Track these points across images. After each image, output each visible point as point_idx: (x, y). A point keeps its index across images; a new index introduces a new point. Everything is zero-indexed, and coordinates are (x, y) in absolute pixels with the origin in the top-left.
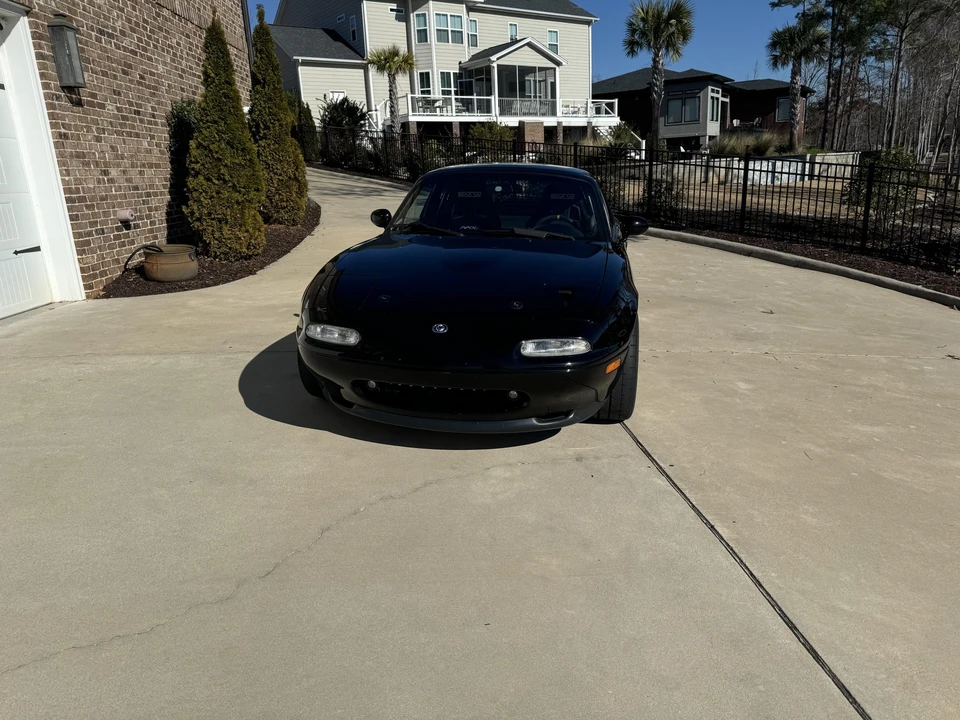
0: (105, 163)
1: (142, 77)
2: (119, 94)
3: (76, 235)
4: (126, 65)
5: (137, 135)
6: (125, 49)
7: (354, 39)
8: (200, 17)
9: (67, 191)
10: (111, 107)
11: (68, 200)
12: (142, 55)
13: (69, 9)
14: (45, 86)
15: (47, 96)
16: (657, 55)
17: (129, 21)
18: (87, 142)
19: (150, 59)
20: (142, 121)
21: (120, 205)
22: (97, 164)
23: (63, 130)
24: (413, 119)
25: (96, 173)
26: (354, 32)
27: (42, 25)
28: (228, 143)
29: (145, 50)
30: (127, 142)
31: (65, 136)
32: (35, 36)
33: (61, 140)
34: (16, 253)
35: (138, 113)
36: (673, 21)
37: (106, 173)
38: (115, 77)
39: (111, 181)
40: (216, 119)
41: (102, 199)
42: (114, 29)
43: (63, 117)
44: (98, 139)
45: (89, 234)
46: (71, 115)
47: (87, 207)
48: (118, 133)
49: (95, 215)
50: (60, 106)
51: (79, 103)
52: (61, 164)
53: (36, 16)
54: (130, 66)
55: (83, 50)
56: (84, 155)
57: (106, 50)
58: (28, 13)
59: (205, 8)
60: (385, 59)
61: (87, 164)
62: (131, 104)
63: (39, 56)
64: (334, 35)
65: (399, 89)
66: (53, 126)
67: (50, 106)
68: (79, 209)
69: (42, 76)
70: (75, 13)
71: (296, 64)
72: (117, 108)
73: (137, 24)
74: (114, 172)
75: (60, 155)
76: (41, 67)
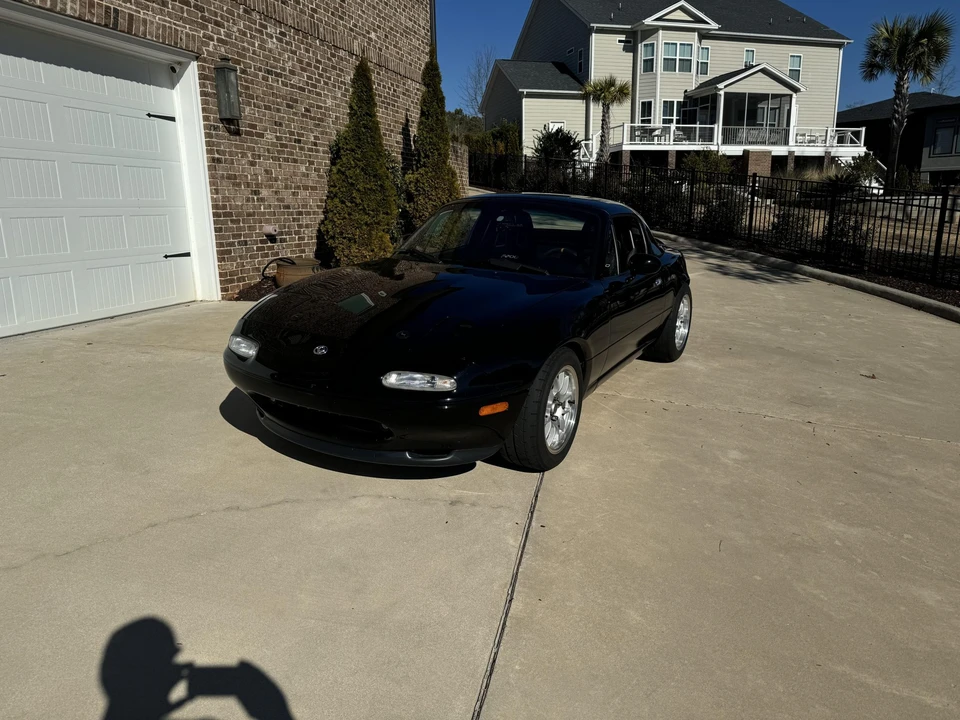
0: (257, 185)
1: (307, 110)
2: (281, 125)
3: (219, 245)
4: (292, 100)
5: (295, 161)
6: (292, 86)
7: (580, 70)
8: (380, 56)
9: (215, 207)
10: (270, 136)
11: (215, 215)
12: (310, 91)
13: (238, 54)
14: (206, 119)
15: (206, 127)
16: (901, 78)
17: (300, 62)
18: (241, 165)
19: (319, 94)
20: (302, 149)
21: (268, 222)
22: (248, 185)
23: (217, 156)
24: (627, 147)
25: (245, 192)
26: (581, 64)
27: (209, 68)
28: (362, 169)
29: (315, 86)
30: (283, 167)
31: (219, 161)
32: (202, 77)
33: (214, 163)
34: (166, 257)
35: (299, 141)
36: (925, 41)
37: (256, 193)
38: (278, 110)
39: (262, 200)
40: (354, 147)
41: (249, 215)
42: (284, 69)
43: (219, 144)
44: (253, 164)
45: (232, 244)
46: (226, 142)
47: (232, 221)
48: (274, 159)
49: (239, 229)
50: (217, 135)
51: (237, 133)
52: (212, 184)
53: (204, 60)
54: (296, 101)
55: (247, 88)
56: (235, 177)
57: (272, 87)
58: (197, 58)
59: (387, 48)
60: (601, 90)
61: (239, 185)
62: (292, 133)
63: (203, 94)
64: (562, 68)
65: (612, 118)
66: (209, 152)
67: (208, 135)
68: (223, 223)
69: (204, 110)
70: (244, 57)
71: (521, 96)
72: (277, 138)
73: (309, 65)
74: (264, 193)
75: (212, 176)
76: (204, 102)
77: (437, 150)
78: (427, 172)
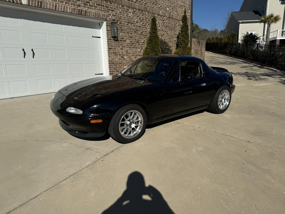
0: (123, 55)
1: (141, 33)
2: (132, 38)
3: (110, 72)
4: (136, 30)
5: (136, 48)
6: (137, 26)
7: (263, 13)
8: (170, 15)
9: (109, 61)
10: (128, 41)
11: (109, 63)
12: (143, 27)
13: (119, 18)
14: (108, 37)
15: (107, 39)
17: (140, 19)
18: (118, 50)
19: (146, 28)
20: (139, 44)
21: (126, 65)
22: (120, 55)
23: (110, 47)
25: (119, 57)
26: (263, 10)
27: (109, 23)
28: (151, 49)
29: (145, 26)
30: (132, 50)
31: (111, 48)
32: (107, 26)
33: (109, 49)
34: (96, 74)
35: (138, 42)
37: (122, 57)
38: (131, 33)
39: (125, 59)
40: (149, 43)
41: (120, 63)
42: (134, 21)
43: (111, 44)
44: (122, 49)
45: (114, 71)
46: (113, 43)
47: (114, 65)
48: (129, 47)
49: (116, 67)
50: (111, 41)
51: (117, 40)
52: (109, 55)
53: (108, 21)
54: (138, 30)
55: (121, 28)
56: (116, 53)
57: (130, 27)
58: (106, 21)
59: (173, 12)
61: (117, 55)
62: (136, 40)
63: (107, 30)
64: (256, 12)
66: (108, 46)
67: (108, 41)
68: (111, 65)
69: (107, 34)
70: (121, 19)
71: (239, 23)
72: (131, 41)
73: (143, 19)
74: (125, 57)
75: (109, 53)
76: (107, 32)
77: (184, 42)
78: (180, 49)
